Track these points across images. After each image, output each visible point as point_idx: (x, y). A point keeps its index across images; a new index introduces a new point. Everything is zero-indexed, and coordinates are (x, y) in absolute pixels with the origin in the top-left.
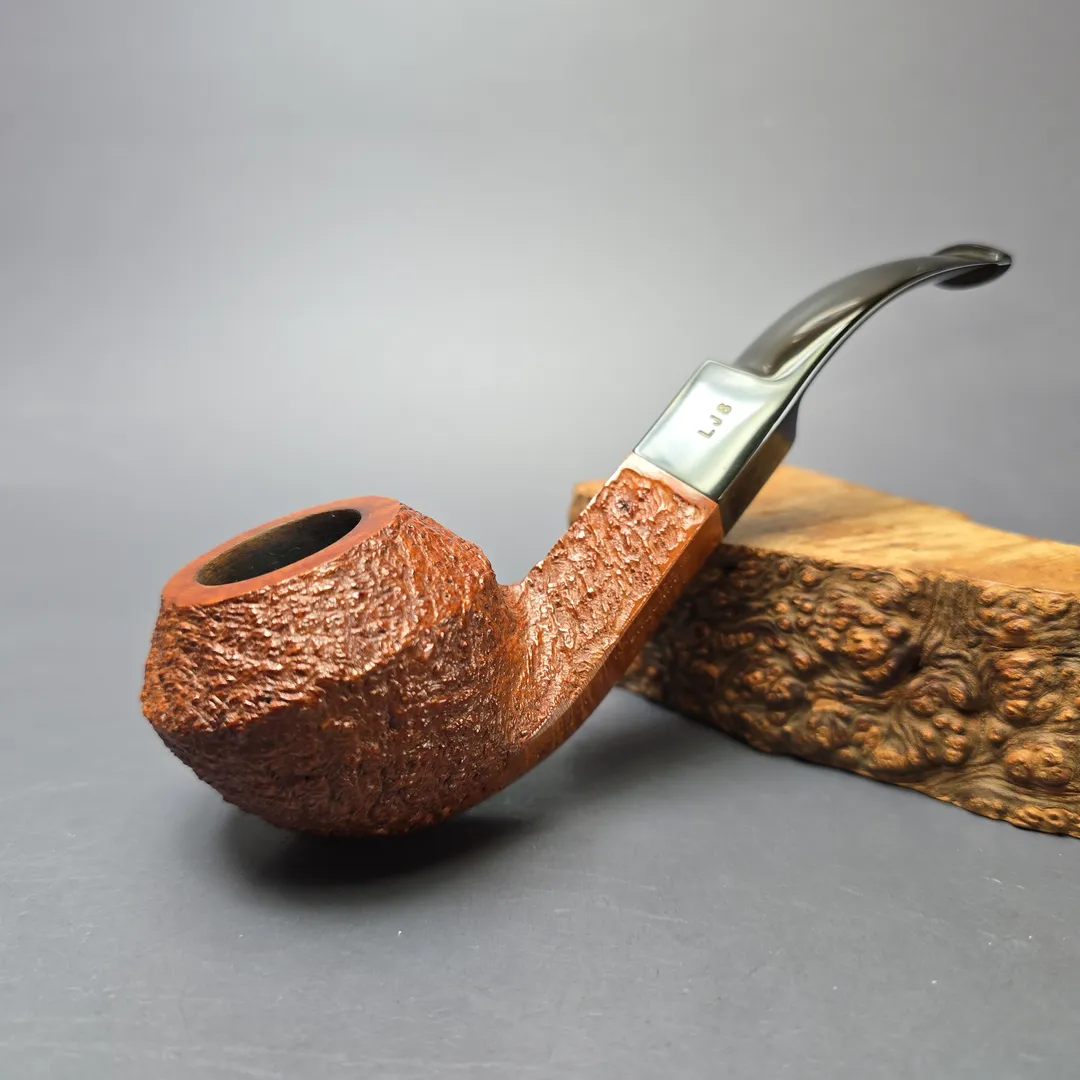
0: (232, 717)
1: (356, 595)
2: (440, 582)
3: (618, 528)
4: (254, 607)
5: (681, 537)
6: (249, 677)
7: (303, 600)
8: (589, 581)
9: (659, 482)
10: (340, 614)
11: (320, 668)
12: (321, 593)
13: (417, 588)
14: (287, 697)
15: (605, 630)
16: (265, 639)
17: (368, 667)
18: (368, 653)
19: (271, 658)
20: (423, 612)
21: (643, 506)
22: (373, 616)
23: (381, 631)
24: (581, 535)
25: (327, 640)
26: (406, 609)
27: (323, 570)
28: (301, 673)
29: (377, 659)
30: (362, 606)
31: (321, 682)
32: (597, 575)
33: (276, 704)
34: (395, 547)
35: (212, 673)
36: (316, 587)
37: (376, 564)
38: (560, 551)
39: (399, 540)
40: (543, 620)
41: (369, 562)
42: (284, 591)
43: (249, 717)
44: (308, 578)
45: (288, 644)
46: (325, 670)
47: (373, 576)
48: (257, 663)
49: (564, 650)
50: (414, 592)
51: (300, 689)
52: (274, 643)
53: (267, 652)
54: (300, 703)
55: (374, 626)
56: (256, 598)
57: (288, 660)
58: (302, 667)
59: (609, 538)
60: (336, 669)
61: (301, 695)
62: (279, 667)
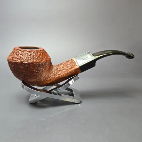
0: (12, 61)
1: (30, 55)
2: (40, 58)
3: (68, 65)
4: (20, 51)
5: (74, 69)
6: (15, 58)
7: (24, 53)
8: (62, 69)
9: (75, 62)
10: (27, 56)
11: (22, 60)
12: (27, 53)
13: (37, 58)
14: (17, 61)
15: (60, 75)
16: (19, 55)
17: (26, 62)
18: (27, 61)
19: (18, 57)
20: (36, 60)
21: (72, 64)
22: (30, 58)
23: (30, 60)
24: (64, 64)
25: (24, 58)
26: (34, 59)
27: (28, 51)
28: (20, 60)
29: (28, 62)
30: (30, 56)
31: (21, 61)
32: (63, 68)
33: (16, 62)
34: (38, 53)
35: (13, 56)
36: (26, 52)
37: (34, 53)
38: (61, 64)
39: (39, 52)
40: (54, 70)
41: (33, 53)
42: (23, 51)
43: (13, 62)
44: (26, 51)
45: (20, 56)
46: (22, 61)
47: (33, 54)
48: (17, 57)
49: (54, 74)
50: (36, 58)
51: (19, 61)
52: (19, 56)
53: (18, 56)
54: (18, 62)
55: (30, 59)
56: (21, 51)
57: (20, 58)
58: (20, 59)
59: (67, 65)
60: (23, 61)
61: (19, 62)
62: (18, 58)
